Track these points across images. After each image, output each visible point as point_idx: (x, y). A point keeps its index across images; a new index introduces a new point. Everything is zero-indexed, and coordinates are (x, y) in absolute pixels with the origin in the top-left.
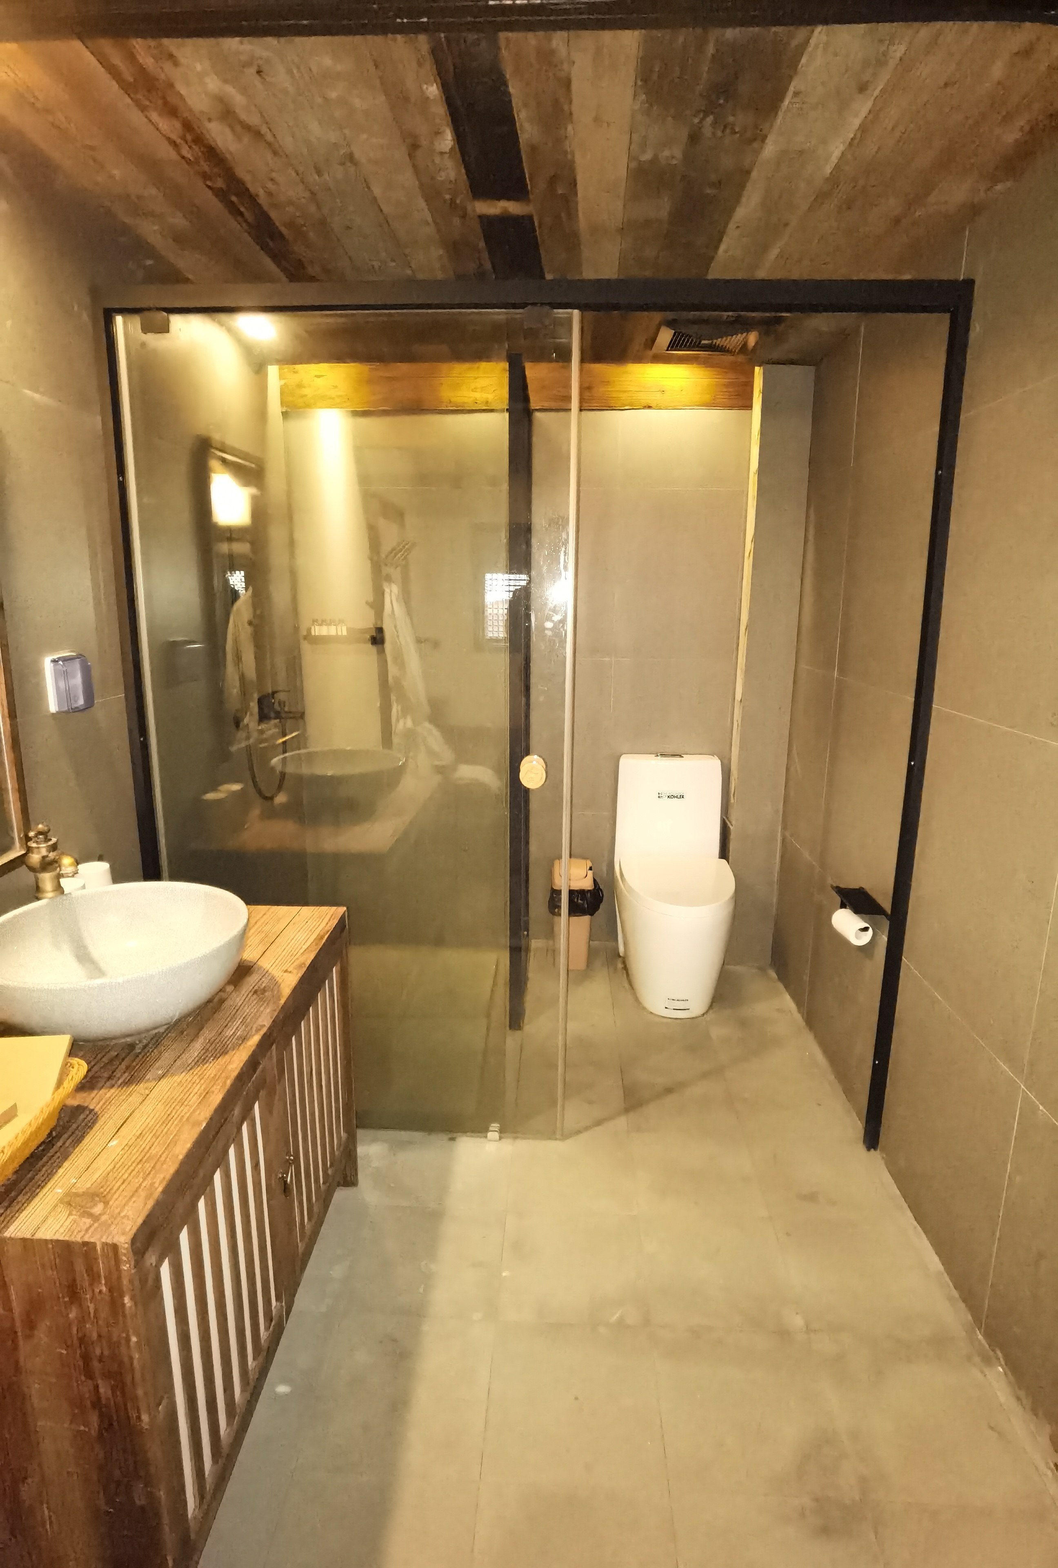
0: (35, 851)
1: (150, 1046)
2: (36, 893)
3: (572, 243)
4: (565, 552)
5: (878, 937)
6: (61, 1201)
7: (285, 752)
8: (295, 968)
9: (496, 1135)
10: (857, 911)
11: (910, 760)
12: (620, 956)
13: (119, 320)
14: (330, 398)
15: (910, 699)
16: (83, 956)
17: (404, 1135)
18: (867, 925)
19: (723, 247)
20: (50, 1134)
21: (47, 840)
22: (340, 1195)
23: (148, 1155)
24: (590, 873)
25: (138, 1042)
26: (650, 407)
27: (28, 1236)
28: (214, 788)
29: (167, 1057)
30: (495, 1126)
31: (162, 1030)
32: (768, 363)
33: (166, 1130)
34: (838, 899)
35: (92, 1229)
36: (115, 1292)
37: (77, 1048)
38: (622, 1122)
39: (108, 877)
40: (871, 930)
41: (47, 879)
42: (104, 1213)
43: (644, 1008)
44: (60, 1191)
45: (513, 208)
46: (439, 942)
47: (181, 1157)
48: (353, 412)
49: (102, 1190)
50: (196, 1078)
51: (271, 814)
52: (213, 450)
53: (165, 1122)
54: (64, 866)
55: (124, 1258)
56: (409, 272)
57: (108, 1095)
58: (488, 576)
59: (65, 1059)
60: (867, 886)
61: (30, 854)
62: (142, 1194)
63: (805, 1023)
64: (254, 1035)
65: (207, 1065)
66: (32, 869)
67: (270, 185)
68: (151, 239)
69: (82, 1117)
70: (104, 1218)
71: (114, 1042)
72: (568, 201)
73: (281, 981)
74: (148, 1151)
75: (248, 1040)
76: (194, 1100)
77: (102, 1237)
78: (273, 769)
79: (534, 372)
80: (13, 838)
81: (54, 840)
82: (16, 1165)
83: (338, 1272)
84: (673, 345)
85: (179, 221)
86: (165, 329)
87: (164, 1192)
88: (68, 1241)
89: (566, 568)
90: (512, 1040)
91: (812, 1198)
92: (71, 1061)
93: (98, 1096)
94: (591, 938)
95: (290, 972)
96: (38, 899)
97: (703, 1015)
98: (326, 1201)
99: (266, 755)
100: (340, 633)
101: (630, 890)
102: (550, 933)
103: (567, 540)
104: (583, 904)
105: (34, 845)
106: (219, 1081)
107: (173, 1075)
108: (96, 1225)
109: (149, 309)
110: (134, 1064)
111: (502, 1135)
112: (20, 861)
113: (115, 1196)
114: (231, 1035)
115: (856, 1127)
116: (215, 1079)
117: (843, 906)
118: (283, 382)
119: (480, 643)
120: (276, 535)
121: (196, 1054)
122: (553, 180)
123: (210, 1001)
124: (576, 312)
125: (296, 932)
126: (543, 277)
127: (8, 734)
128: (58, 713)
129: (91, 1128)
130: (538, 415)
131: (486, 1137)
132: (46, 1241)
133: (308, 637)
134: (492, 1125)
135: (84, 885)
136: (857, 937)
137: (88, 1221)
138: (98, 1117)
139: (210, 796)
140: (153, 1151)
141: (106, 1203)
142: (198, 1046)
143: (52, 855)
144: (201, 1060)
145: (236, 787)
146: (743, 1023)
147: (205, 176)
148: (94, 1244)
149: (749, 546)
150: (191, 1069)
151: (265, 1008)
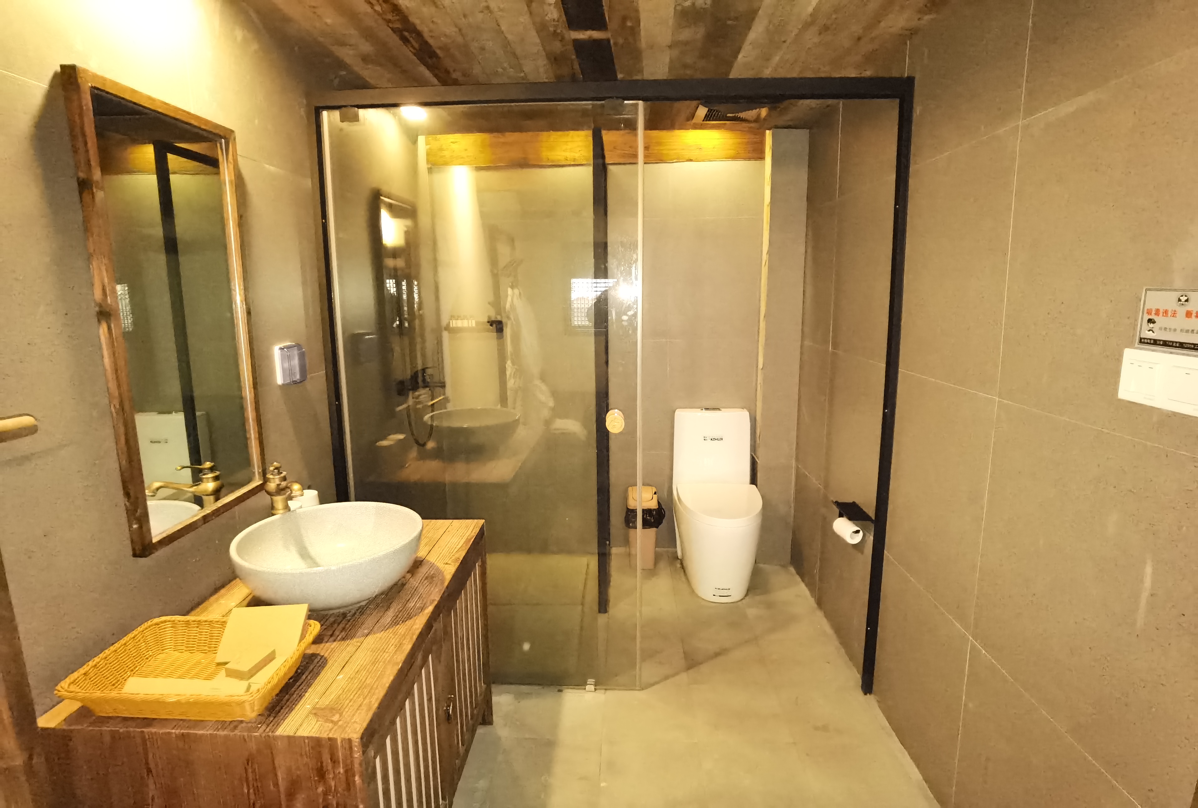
0: (272, 481)
1: (358, 614)
2: (270, 511)
3: (636, 54)
4: (636, 267)
5: (867, 537)
6: (310, 713)
7: (433, 411)
8: (452, 562)
9: (592, 688)
10: (850, 519)
11: (884, 409)
12: (679, 559)
13: (325, 114)
14: (462, 158)
15: (882, 366)
16: (304, 554)
17: (524, 688)
18: (858, 529)
19: (740, 56)
20: (296, 672)
21: (280, 473)
22: (481, 731)
23: (365, 684)
24: (655, 496)
25: (348, 612)
26: (691, 160)
27: (292, 734)
28: (384, 438)
29: (370, 621)
30: (591, 681)
31: (363, 603)
32: (777, 127)
33: (375, 668)
34: (837, 510)
35: (334, 729)
36: (349, 772)
37: (314, 614)
38: (684, 677)
39: (317, 500)
40: (861, 532)
41: (279, 501)
42: (340, 721)
43: (698, 596)
44: (309, 706)
45: (596, 35)
46: (544, 549)
47: (387, 685)
48: (476, 167)
49: (336, 706)
50: (391, 635)
51: (424, 455)
52: (382, 198)
53: (374, 663)
54: (294, 490)
55: (356, 749)
56: (522, 75)
57: (332, 646)
58: (573, 280)
59: (305, 621)
60: (857, 502)
61: (268, 483)
62: (364, 708)
63: (816, 605)
64: (428, 606)
65: (399, 626)
66: (269, 493)
67: (431, 25)
68: (348, 60)
69: (316, 661)
70: (340, 723)
71: (331, 612)
72: (634, 31)
73: (443, 570)
74: (364, 682)
75: (425, 609)
76: (392, 649)
77: (341, 735)
78: (425, 424)
79: (607, 137)
80: (254, 473)
81: (284, 473)
82: (277, 691)
83: (482, 784)
84: (707, 118)
85: (366, 47)
86: (355, 118)
87: (378, 708)
88: (319, 737)
89: (636, 279)
90: (602, 619)
91: (825, 728)
92: (309, 622)
93: (325, 647)
94: (657, 545)
95: (450, 564)
96: (273, 515)
97: (742, 599)
98: (473, 732)
99: (419, 415)
100: (470, 326)
101: (686, 508)
102: (627, 542)
103: (637, 260)
104: (650, 520)
105: (271, 477)
106: (407, 637)
107: (374, 633)
108: (336, 727)
109: (345, 106)
110: (348, 626)
111: (597, 687)
112: (261, 488)
113: (347, 710)
114: (413, 607)
115: (855, 677)
116: (404, 636)
117: (841, 515)
118: (428, 147)
119: (569, 330)
120: (425, 255)
121: (390, 619)
122: (624, 19)
123: (396, 584)
124: (640, 103)
125: (451, 538)
126: (616, 79)
127: (253, 400)
128: (283, 385)
129: (323, 667)
130: (611, 168)
131: (585, 689)
132: (304, 737)
133: (447, 328)
134: (589, 680)
135: (301, 506)
136: (852, 538)
137: (331, 725)
138: (327, 661)
139: (385, 443)
140: (368, 682)
141: (341, 715)
142: (391, 613)
143: (284, 484)
144: (395, 622)
145: (401, 437)
146: (770, 606)
147: (389, 21)
148: (336, 740)
149: (765, 257)
150: (387, 630)
151: (434, 589)
